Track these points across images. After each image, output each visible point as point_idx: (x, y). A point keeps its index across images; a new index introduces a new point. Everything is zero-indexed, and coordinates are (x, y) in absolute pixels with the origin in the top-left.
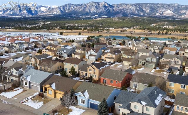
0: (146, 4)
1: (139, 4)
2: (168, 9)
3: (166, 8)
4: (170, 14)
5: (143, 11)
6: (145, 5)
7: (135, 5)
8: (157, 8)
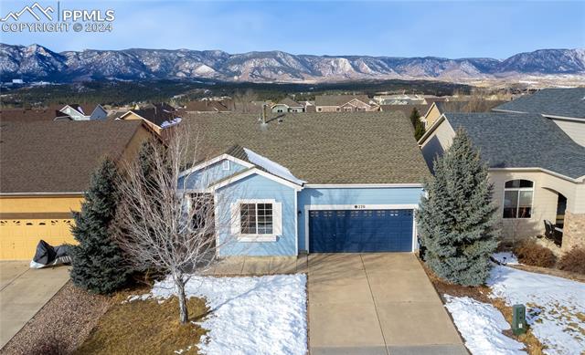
0: (151, 51)
1: (132, 52)
2: (202, 62)
3: (197, 61)
4: (208, 73)
5: (144, 68)
6: (147, 53)
7: (124, 55)
8: (177, 61)
